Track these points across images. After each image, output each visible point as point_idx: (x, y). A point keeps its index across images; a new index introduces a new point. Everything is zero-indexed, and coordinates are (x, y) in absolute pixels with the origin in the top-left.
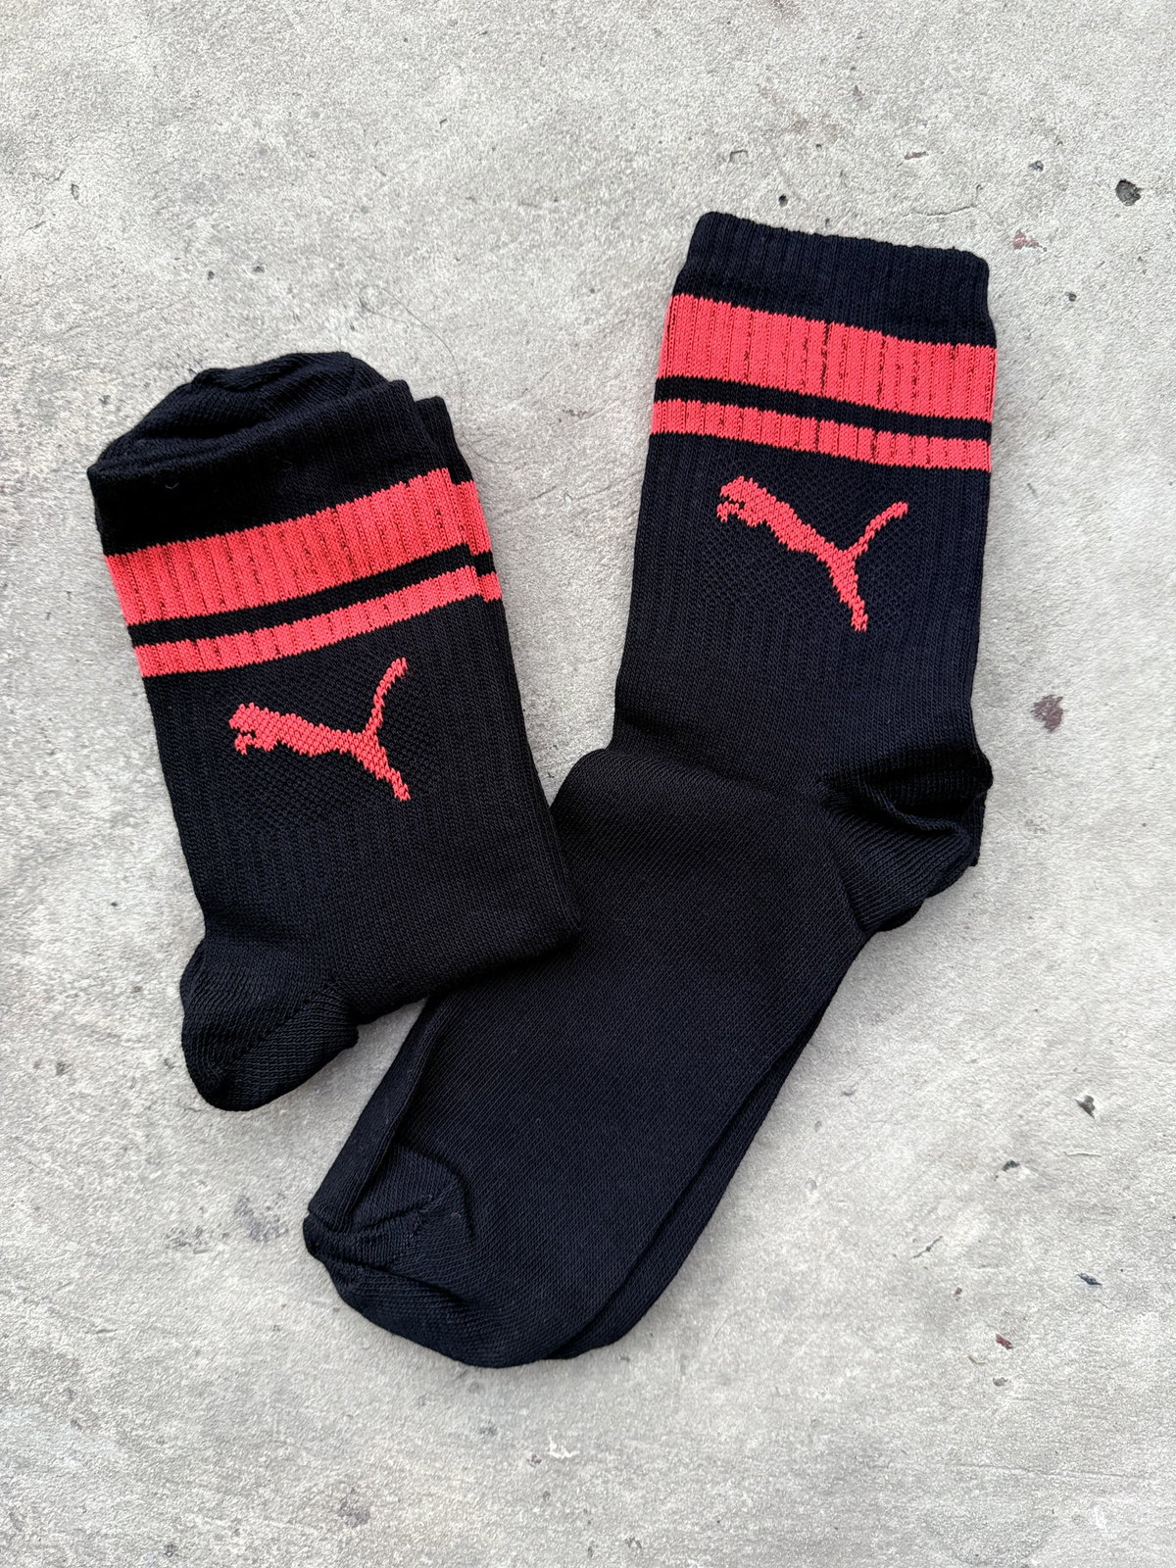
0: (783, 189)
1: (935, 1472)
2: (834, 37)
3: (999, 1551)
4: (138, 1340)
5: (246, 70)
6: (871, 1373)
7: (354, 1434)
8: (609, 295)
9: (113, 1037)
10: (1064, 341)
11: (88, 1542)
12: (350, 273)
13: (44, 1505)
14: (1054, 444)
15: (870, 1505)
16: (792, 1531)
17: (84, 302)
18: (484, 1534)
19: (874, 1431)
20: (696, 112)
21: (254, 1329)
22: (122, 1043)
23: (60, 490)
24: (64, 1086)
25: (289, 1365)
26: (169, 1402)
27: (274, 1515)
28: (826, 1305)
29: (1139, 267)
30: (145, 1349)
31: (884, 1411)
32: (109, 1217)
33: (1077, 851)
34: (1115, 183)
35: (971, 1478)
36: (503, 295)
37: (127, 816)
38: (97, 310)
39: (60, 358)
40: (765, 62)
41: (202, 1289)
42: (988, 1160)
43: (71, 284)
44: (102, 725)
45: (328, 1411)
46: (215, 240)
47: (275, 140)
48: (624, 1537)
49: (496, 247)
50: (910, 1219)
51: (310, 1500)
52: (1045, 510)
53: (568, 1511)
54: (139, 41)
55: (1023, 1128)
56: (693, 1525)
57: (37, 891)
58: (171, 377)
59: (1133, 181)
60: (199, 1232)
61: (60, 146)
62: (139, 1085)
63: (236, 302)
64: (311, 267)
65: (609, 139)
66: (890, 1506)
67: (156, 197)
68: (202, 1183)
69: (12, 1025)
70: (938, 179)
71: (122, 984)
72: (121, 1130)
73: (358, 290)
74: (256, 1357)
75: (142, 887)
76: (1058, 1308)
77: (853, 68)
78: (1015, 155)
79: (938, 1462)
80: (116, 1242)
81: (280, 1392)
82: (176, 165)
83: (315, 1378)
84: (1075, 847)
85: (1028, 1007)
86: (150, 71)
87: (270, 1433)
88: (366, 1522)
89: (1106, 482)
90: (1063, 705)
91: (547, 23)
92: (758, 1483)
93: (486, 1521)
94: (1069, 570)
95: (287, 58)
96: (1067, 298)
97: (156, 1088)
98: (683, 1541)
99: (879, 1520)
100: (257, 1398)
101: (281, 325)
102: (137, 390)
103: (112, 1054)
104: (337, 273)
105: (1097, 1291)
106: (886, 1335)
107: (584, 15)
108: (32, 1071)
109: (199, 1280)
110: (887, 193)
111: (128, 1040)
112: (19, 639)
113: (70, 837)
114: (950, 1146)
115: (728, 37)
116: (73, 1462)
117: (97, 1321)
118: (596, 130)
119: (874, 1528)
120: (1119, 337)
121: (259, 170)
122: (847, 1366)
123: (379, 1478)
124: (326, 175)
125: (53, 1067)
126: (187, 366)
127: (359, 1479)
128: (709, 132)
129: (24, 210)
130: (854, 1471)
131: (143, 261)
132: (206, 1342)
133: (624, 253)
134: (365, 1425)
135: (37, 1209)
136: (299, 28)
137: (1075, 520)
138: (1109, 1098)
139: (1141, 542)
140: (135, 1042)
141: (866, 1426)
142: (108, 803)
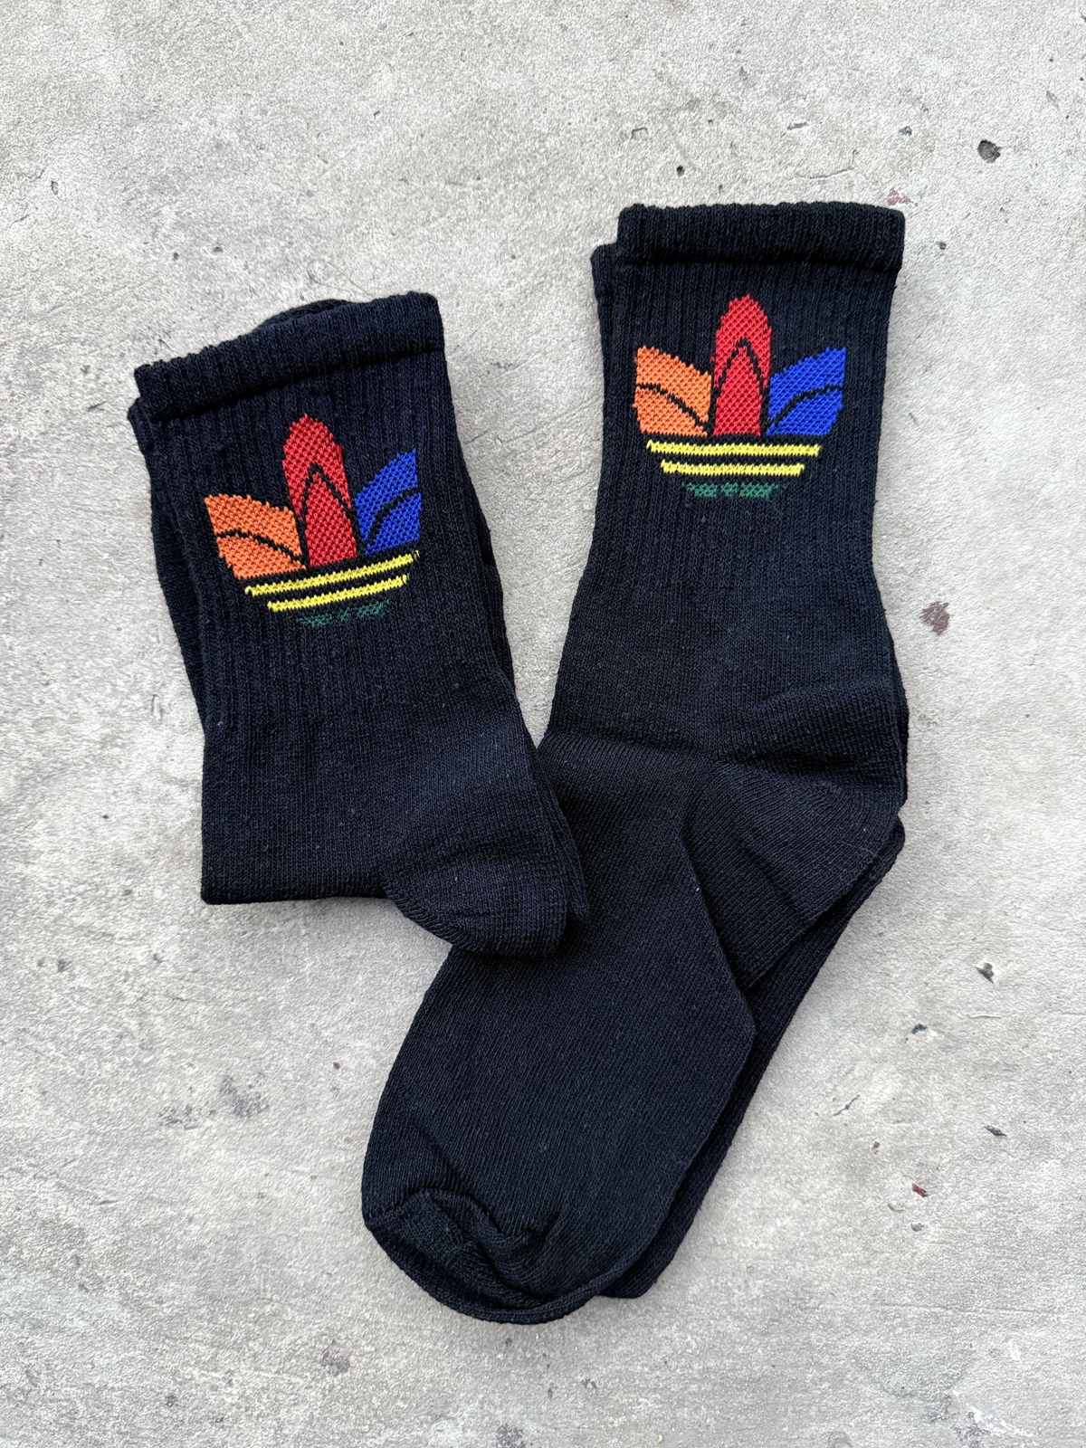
0: (680, 161)
1: (861, 1312)
2: (720, 25)
3: (923, 1384)
4: (137, 1209)
5: (202, 75)
6: (799, 1222)
7: (333, 1290)
8: (528, 260)
9: (107, 936)
10: (936, 285)
11: (97, 1395)
12: (298, 250)
13: (56, 1362)
14: (932, 378)
15: (804, 1344)
16: (733, 1370)
17: (65, 284)
18: (453, 1379)
19: (804, 1275)
20: (600, 96)
21: (241, 1197)
22: (116, 941)
23: (49, 450)
24: (65, 981)
25: (273, 1229)
26: (166, 1266)
27: (263, 1366)
28: (756, 1161)
29: (1002, 217)
30: (143, 1218)
31: (813, 1257)
32: (108, 1099)
33: (967, 741)
34: (977, 143)
35: (895, 1317)
36: (434, 264)
37: (115, 738)
38: (76, 291)
39: (45, 334)
40: (660, 50)
41: (193, 1162)
42: (898, 1024)
43: (54, 269)
44: (91, 657)
45: (309, 1270)
46: (179, 225)
47: (230, 136)
48: (580, 1378)
49: (426, 222)
50: (829, 1080)
51: (295, 1351)
52: (925, 437)
53: (529, 1356)
54: (107, 54)
55: (930, 994)
56: (643, 1366)
57: (37, 807)
58: (143, 347)
59: (993, 141)
60: (189, 1109)
61: (41, 149)
62: (132, 979)
63: (199, 279)
64: (264, 245)
65: (523, 123)
66: (821, 1344)
67: (125, 189)
68: (190, 1065)
69: (18, 928)
70: (818, 146)
71: (115, 888)
72: (116, 1020)
73: (306, 265)
74: (243, 1222)
75: (130, 801)
76: (968, 1157)
77: (739, 52)
78: (886, 122)
79: (864, 1302)
80: (115, 1121)
81: (265, 1254)
82: (143, 161)
83: (297, 1240)
84: (965, 738)
85: (929, 883)
86: (118, 80)
87: (257, 1291)
88: (346, 1371)
89: (980, 409)
90: (949, 610)
91: (466, 23)
92: (701, 1326)
93: (454, 1367)
94: (950, 489)
95: (237, 64)
96: (937, 247)
97: (147, 980)
98: (634, 1381)
99: (812, 1357)
100: (246, 1260)
101: (239, 298)
102: (113, 360)
103: (106, 951)
104: (287, 250)
105: (1003, 1142)
106: (812, 1187)
107: (498, 15)
108: (36, 968)
109: (190, 1154)
110: (773, 161)
111: (121, 939)
112: (16, 583)
113: (65, 758)
114: (863, 1012)
115: (627, 29)
116: (81, 1322)
117: (101, 1193)
118: (512, 115)
119: (808, 1365)
120: (986, 279)
121: (216, 162)
122: (777, 1216)
123: (356, 1330)
124: (275, 164)
125: (54, 964)
126: (158, 337)
127: (339, 1331)
128: (613, 112)
129: (10, 205)
130: (787, 1312)
131: (116, 246)
132: (198, 1209)
133: (540, 223)
134: (343, 1282)
135: (44, 1093)
136: (247, 36)
137: (953, 444)
138: (1006, 965)
139: (1014, 461)
140: (126, 940)
141: (796, 1271)
142: (98, 726)
